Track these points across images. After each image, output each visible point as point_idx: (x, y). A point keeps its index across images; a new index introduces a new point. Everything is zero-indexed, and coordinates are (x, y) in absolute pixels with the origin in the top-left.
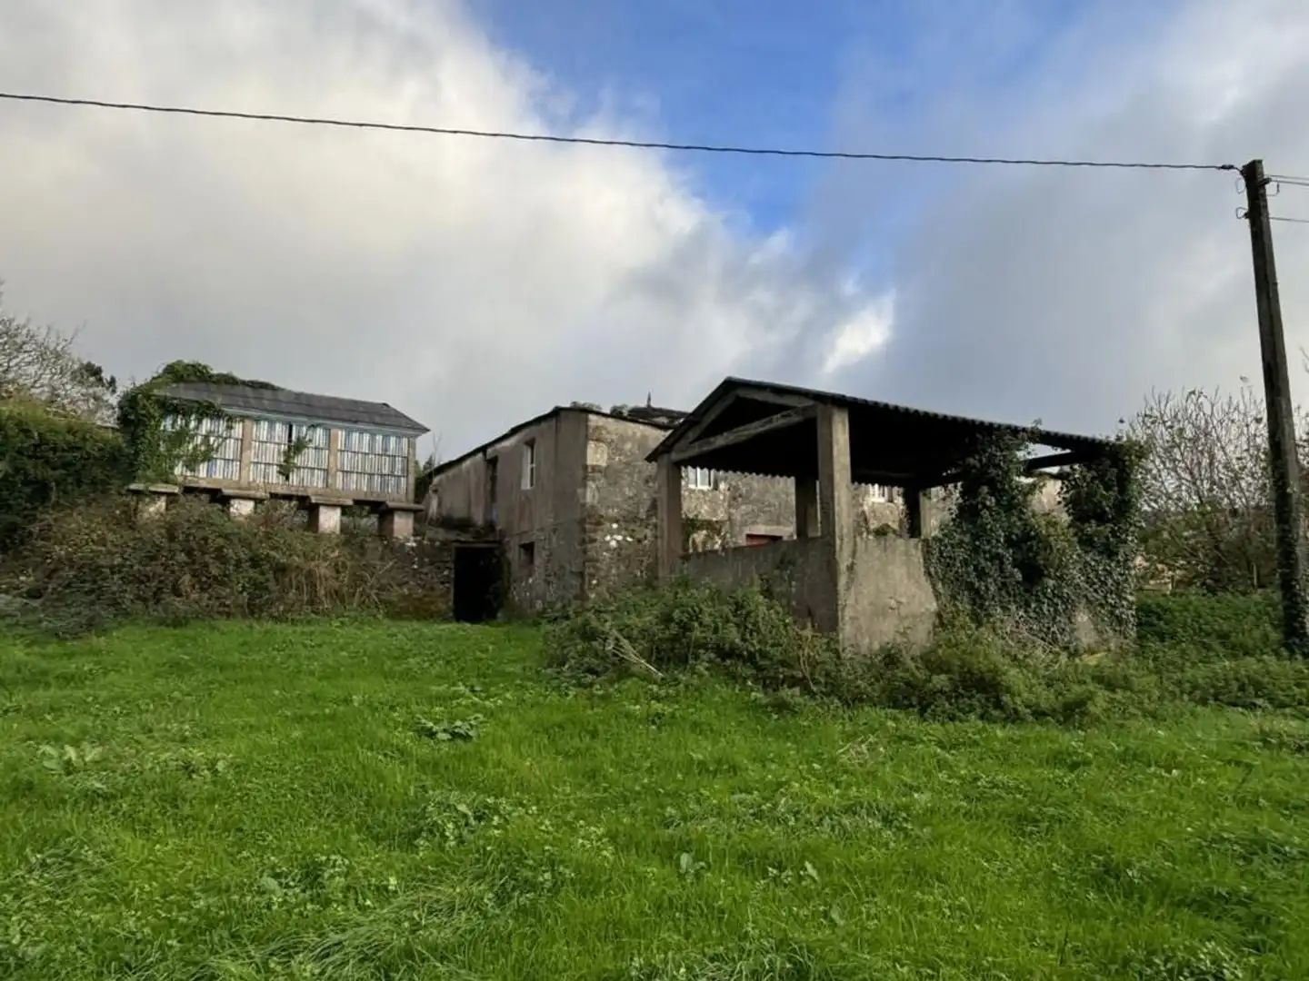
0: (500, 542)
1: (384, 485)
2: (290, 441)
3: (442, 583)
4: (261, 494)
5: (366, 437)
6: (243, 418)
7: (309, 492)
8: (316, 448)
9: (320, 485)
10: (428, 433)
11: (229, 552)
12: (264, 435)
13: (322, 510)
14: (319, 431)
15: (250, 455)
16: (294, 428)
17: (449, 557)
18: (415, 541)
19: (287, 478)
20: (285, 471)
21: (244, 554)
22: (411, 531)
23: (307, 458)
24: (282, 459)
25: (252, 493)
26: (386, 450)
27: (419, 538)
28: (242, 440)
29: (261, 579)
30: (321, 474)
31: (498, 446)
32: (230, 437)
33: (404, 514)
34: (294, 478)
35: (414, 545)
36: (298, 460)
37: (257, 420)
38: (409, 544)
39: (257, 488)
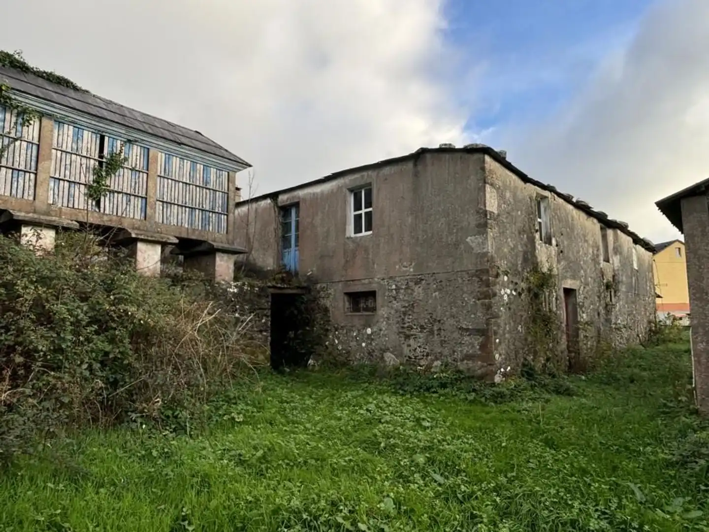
0: (308, 289)
1: (205, 222)
2: (101, 156)
3: (261, 331)
4: (65, 222)
5: (187, 164)
6: (42, 115)
7: (126, 225)
8: (132, 169)
9: (137, 217)
10: (249, 169)
11: (59, 308)
12: (68, 144)
13: (140, 246)
14: (136, 150)
15: (50, 167)
16: (106, 139)
17: (266, 303)
18: (236, 286)
19: (98, 204)
20: (95, 193)
21: (82, 312)
22: (232, 275)
23: (121, 180)
24: (91, 178)
25: (54, 218)
26: (207, 183)
27: (239, 283)
28: (38, 146)
29: (115, 352)
30: (139, 203)
31: (301, 193)
32: (20, 139)
33: (225, 257)
34: (106, 203)
35: (236, 290)
36: (112, 182)
37: (60, 122)
38: (232, 290)
39: (60, 213)
